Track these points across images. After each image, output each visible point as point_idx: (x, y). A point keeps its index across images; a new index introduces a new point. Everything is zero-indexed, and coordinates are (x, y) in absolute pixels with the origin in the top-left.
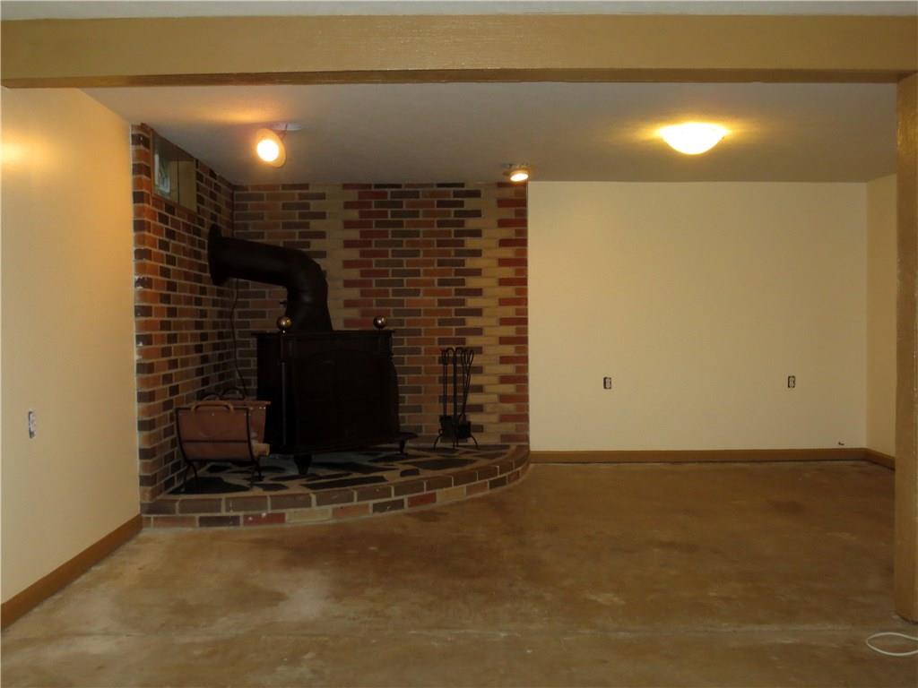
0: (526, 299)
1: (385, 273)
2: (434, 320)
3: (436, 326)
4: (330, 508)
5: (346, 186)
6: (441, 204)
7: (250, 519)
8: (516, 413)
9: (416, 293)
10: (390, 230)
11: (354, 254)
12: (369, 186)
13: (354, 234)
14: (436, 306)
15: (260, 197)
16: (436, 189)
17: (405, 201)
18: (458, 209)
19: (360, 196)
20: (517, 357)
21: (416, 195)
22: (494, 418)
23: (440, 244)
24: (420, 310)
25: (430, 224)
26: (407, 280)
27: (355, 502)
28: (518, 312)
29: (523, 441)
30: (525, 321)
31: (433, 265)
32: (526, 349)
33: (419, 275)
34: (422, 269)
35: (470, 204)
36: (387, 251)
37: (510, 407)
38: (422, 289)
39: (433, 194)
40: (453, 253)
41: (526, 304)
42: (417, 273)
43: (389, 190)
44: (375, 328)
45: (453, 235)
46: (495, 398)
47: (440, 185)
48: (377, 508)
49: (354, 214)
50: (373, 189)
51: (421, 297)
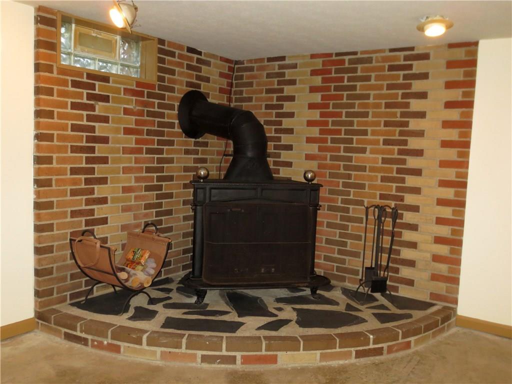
0: (468, 162)
1: (338, 132)
2: (377, 176)
3: (379, 182)
4: (159, 350)
5: (313, 56)
6: (391, 68)
7: (96, 343)
8: (446, 274)
9: (363, 151)
10: (345, 93)
11: (316, 115)
12: (330, 55)
13: (317, 98)
14: (380, 165)
15: (251, 69)
16: (388, 54)
17: (359, 66)
18: (406, 72)
19: (324, 64)
20: (453, 220)
21: (369, 60)
22: (426, 275)
23: (388, 106)
24: (366, 167)
25: (380, 88)
26: (357, 139)
27: (183, 350)
28: (458, 175)
29: (452, 303)
30: (464, 185)
31: (380, 126)
32: (462, 214)
33: (367, 135)
34: (369, 129)
35: (418, 67)
36: (342, 112)
37: (443, 268)
38: (369, 147)
39: (385, 59)
40: (399, 115)
41: (467, 168)
42: (365, 133)
43: (347, 58)
44: (305, 181)
45: (400, 97)
46: (428, 256)
47: (392, 50)
48: (205, 359)
49: (318, 81)
50: (334, 58)
51: (368, 155)
